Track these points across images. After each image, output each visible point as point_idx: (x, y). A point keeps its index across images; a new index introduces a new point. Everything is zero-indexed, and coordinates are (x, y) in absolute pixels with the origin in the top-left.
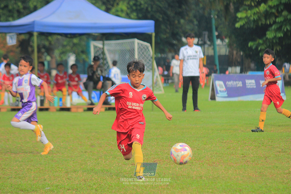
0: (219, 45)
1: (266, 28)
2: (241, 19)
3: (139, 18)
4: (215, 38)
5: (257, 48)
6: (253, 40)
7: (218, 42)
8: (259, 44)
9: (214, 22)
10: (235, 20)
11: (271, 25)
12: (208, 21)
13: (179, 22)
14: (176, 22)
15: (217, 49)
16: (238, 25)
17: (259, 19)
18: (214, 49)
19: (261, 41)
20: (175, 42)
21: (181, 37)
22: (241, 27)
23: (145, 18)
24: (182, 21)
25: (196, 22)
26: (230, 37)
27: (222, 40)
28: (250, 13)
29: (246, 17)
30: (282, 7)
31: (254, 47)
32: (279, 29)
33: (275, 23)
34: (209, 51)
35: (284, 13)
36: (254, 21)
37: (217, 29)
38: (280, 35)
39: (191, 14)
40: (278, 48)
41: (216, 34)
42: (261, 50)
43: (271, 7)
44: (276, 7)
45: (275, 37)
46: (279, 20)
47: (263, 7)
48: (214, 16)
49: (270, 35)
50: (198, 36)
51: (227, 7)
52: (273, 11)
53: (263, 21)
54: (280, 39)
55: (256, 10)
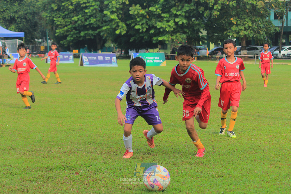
0: (49, 42)
1: (67, 36)
2: (58, 32)
3: (19, 32)
4: (48, 39)
5: (63, 44)
6: (62, 40)
7: (49, 41)
8: (64, 42)
9: (47, 34)
10: (55, 33)
11: (69, 35)
12: (45, 33)
13: (34, 33)
14: (33, 33)
15: (49, 43)
16: (56, 35)
17: (64, 33)
18: (47, 44)
19: (65, 41)
20: (33, 41)
21: (35, 39)
22: (58, 35)
23: (21, 31)
24: (35, 33)
25: (41, 34)
26: (53, 39)
27: (51, 40)
28: (61, 30)
29: (60, 32)
30: (73, 28)
31: (62, 43)
32: (72, 37)
33: (70, 34)
34: (46, 44)
35: (74, 31)
36: (63, 33)
37: (48, 36)
38: (72, 39)
39: (39, 30)
40: (71, 44)
41: (48, 38)
42: (65, 44)
43: (69, 28)
44: (71, 28)
45: (70, 40)
46: (72, 33)
47: (66, 28)
48: (47, 31)
49: (68, 39)
50: (41, 38)
51: (52, 28)
52: (70, 30)
53: (66, 33)
54: (72, 40)
55: (63, 29)
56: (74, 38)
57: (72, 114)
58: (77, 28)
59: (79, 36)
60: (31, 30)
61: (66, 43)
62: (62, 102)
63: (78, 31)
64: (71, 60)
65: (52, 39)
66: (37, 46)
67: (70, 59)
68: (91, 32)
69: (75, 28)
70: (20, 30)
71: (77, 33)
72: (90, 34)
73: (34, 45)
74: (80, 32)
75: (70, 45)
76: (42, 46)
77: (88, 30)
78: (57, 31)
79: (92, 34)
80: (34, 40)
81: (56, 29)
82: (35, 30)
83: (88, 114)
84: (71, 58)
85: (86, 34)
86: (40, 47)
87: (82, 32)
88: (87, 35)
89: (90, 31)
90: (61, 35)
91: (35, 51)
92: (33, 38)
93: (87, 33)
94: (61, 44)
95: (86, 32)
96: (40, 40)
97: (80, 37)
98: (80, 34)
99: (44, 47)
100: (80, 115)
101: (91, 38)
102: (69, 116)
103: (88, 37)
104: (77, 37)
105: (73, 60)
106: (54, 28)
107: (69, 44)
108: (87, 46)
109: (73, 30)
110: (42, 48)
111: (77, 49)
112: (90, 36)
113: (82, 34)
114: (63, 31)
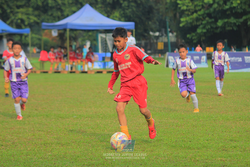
0: (171, 37)
1: (196, 27)
2: (183, 22)
3: (126, 21)
4: (168, 32)
5: (192, 38)
6: (190, 33)
7: (170, 34)
8: (193, 36)
9: (168, 23)
10: (180, 22)
11: (199, 25)
12: (165, 22)
13: (148, 23)
14: (147, 23)
15: (170, 38)
16: (181, 25)
17: (193, 22)
18: (168, 38)
19: (194, 34)
20: (146, 34)
21: (149, 32)
22: (183, 26)
23: (129, 21)
24: (150, 23)
25: (158, 23)
26: (177, 32)
27: (172, 33)
28: (188, 18)
29: (186, 21)
30: (205, 15)
31: (190, 38)
32: (204, 28)
33: (202, 24)
34: (165, 40)
35: (207, 19)
36: (191, 23)
37: (169, 27)
38: (204, 31)
39: (155, 19)
40: (204, 38)
41: (169, 30)
42: (194, 39)
43: (199, 15)
44: (203, 15)
45: (202, 32)
46: (204, 22)
47: (195, 15)
48: (168, 20)
49: (199, 31)
50: (159, 31)
51: (175, 15)
52: (201, 17)
53: (195, 23)
54: (205, 33)
55: (191, 17)
56: (208, 30)
57: (209, 144)
58: (213, 15)
59: (214, 26)
60: (143, 18)
61: (195, 37)
62: (194, 126)
63: (213, 20)
64: (204, 62)
65: (175, 32)
66: (152, 41)
67: (202, 61)
68: (232, 20)
69: (209, 15)
70: (127, 19)
71: (212, 22)
72: (231, 23)
73: (148, 41)
74: (216, 21)
75: (202, 40)
76: (159, 42)
77: (228, 17)
78: (182, 19)
79: (235, 24)
80: (149, 34)
81: (181, 17)
82: (149, 19)
83: (234, 144)
84: (203, 59)
85: (225, 23)
86: (157, 43)
87: (219, 21)
88: (227, 25)
89: (232, 18)
90: (189, 25)
91: (150, 50)
92: (146, 31)
93: (227, 22)
94: (188, 38)
95: (226, 20)
96: (157, 34)
97: (217, 28)
98: (216, 24)
99: (163, 44)
100: (221, 145)
101: (233, 29)
102: (204, 147)
103: (228, 28)
104: (212, 27)
105: (206, 62)
106: (178, 15)
107: (200, 40)
108: (228, 41)
109: (206, 17)
110: (160, 46)
111: (212, 46)
112: (231, 26)
113: (220, 23)
114: (190, 19)
